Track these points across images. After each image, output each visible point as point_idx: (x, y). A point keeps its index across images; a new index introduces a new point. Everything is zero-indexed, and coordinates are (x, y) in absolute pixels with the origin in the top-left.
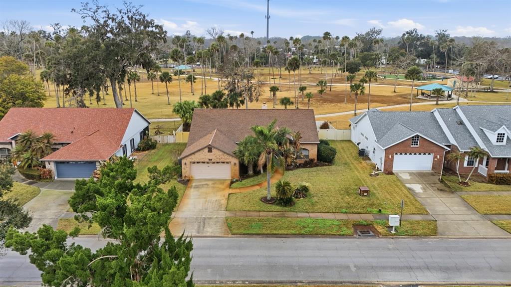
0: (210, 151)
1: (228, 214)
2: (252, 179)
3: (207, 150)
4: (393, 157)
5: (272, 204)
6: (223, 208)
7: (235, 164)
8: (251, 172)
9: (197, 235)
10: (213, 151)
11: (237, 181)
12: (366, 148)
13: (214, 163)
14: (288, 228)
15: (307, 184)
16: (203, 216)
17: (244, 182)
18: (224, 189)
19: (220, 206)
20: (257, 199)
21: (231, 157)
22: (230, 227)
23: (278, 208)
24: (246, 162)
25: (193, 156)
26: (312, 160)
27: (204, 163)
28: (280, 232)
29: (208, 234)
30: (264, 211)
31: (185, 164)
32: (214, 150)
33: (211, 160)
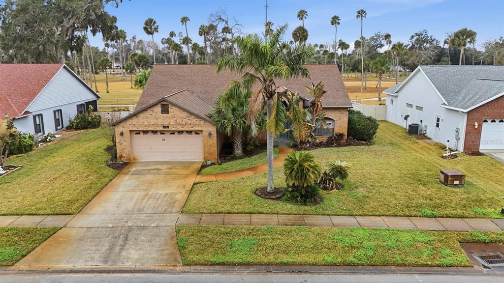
0: (165, 110)
1: (184, 219)
2: (241, 161)
3: (158, 109)
4: (480, 126)
5: (277, 199)
6: (177, 207)
7: (210, 134)
8: (238, 151)
9: (102, 266)
10: (170, 110)
11: (213, 164)
12: (419, 123)
13: (173, 133)
14: (316, 249)
15: (343, 164)
16: (130, 224)
17: (225, 165)
18: (187, 176)
19: (172, 204)
20: (248, 192)
21: (202, 122)
22: (181, 248)
23: (289, 207)
24: (229, 129)
25: (134, 121)
26: (341, 136)
27: (155, 132)
28: (299, 259)
29: (128, 265)
30: (262, 213)
31: (122, 134)
32: (172, 110)
33: (168, 127)
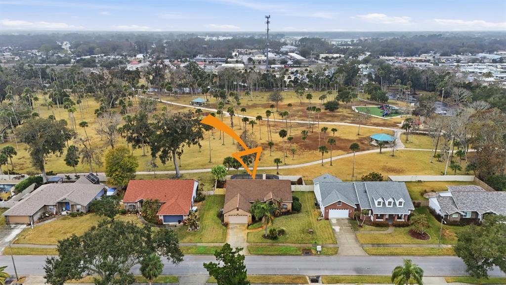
0: (238, 210)
1: (248, 244)
2: (258, 223)
3: (236, 210)
4: (328, 211)
5: (268, 238)
6: (246, 241)
7: (250, 216)
8: (257, 220)
11: (251, 224)
14: (275, 251)
15: (284, 229)
17: (254, 225)
18: (245, 230)
19: (244, 240)
20: (261, 236)
21: (248, 213)
22: (249, 251)
23: (270, 241)
25: (229, 213)
26: (289, 211)
27: (235, 215)
28: (271, 253)
30: (264, 243)
31: (226, 216)
32: (240, 210)
33: (238, 214)
